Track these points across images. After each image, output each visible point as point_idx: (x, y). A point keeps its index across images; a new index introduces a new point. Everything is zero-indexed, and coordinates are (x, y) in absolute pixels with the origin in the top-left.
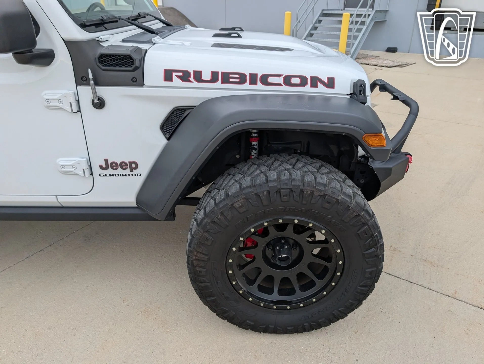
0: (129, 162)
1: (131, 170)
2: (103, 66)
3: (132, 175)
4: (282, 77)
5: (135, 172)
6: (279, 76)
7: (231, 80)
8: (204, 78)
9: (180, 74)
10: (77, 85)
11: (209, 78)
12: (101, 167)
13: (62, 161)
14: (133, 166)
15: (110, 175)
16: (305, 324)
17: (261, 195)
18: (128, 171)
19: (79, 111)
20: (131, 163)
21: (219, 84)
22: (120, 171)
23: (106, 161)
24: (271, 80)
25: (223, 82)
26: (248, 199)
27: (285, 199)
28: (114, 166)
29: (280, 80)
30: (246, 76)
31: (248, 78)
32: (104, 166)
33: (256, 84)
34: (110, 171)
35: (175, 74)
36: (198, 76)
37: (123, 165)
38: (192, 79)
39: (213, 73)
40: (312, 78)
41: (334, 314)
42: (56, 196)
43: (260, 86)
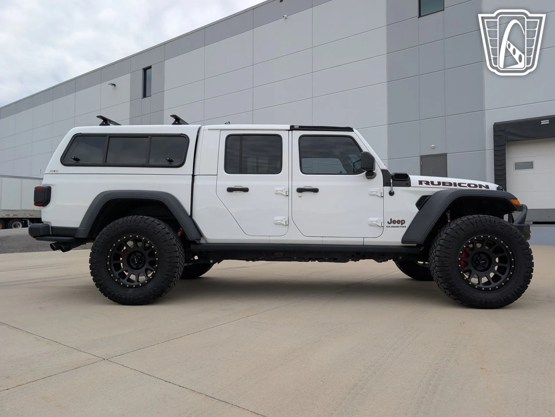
0: (401, 220)
1: (402, 225)
2: (396, 178)
3: (402, 227)
4: (467, 184)
5: (403, 225)
6: (466, 184)
7: (446, 185)
8: (435, 183)
9: (425, 182)
10: (383, 186)
11: (437, 184)
12: (388, 222)
13: (372, 219)
14: (403, 222)
15: (392, 227)
16: (501, 298)
17: (473, 222)
18: (400, 225)
19: (383, 197)
20: (402, 221)
21: (441, 186)
22: (396, 225)
23: (391, 219)
24: (462, 185)
25: (443, 185)
26: (467, 225)
27: (483, 224)
28: (394, 222)
29: (466, 185)
30: (452, 183)
31: (453, 184)
32: (390, 222)
33: (456, 186)
34: (392, 225)
35: (423, 182)
36: (432, 183)
37: (398, 222)
38: (430, 184)
39: (438, 182)
40: (479, 185)
41: (515, 291)
42: (364, 238)
43: (458, 187)
